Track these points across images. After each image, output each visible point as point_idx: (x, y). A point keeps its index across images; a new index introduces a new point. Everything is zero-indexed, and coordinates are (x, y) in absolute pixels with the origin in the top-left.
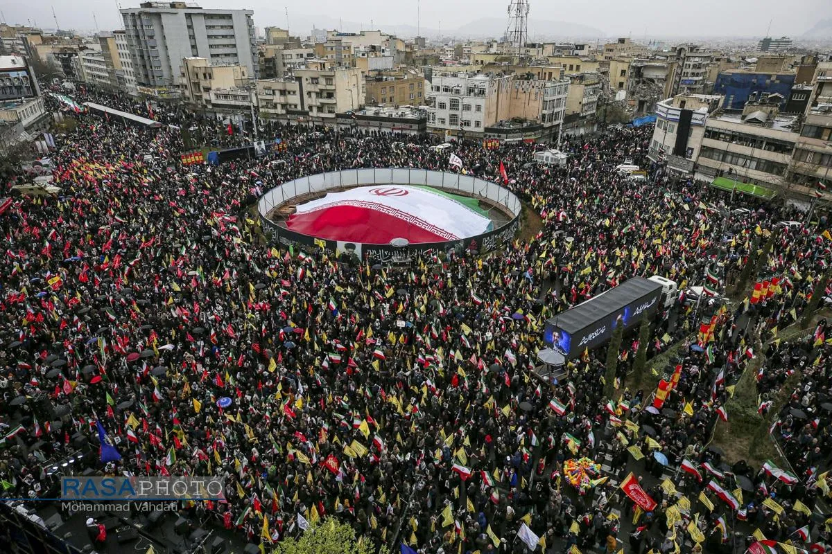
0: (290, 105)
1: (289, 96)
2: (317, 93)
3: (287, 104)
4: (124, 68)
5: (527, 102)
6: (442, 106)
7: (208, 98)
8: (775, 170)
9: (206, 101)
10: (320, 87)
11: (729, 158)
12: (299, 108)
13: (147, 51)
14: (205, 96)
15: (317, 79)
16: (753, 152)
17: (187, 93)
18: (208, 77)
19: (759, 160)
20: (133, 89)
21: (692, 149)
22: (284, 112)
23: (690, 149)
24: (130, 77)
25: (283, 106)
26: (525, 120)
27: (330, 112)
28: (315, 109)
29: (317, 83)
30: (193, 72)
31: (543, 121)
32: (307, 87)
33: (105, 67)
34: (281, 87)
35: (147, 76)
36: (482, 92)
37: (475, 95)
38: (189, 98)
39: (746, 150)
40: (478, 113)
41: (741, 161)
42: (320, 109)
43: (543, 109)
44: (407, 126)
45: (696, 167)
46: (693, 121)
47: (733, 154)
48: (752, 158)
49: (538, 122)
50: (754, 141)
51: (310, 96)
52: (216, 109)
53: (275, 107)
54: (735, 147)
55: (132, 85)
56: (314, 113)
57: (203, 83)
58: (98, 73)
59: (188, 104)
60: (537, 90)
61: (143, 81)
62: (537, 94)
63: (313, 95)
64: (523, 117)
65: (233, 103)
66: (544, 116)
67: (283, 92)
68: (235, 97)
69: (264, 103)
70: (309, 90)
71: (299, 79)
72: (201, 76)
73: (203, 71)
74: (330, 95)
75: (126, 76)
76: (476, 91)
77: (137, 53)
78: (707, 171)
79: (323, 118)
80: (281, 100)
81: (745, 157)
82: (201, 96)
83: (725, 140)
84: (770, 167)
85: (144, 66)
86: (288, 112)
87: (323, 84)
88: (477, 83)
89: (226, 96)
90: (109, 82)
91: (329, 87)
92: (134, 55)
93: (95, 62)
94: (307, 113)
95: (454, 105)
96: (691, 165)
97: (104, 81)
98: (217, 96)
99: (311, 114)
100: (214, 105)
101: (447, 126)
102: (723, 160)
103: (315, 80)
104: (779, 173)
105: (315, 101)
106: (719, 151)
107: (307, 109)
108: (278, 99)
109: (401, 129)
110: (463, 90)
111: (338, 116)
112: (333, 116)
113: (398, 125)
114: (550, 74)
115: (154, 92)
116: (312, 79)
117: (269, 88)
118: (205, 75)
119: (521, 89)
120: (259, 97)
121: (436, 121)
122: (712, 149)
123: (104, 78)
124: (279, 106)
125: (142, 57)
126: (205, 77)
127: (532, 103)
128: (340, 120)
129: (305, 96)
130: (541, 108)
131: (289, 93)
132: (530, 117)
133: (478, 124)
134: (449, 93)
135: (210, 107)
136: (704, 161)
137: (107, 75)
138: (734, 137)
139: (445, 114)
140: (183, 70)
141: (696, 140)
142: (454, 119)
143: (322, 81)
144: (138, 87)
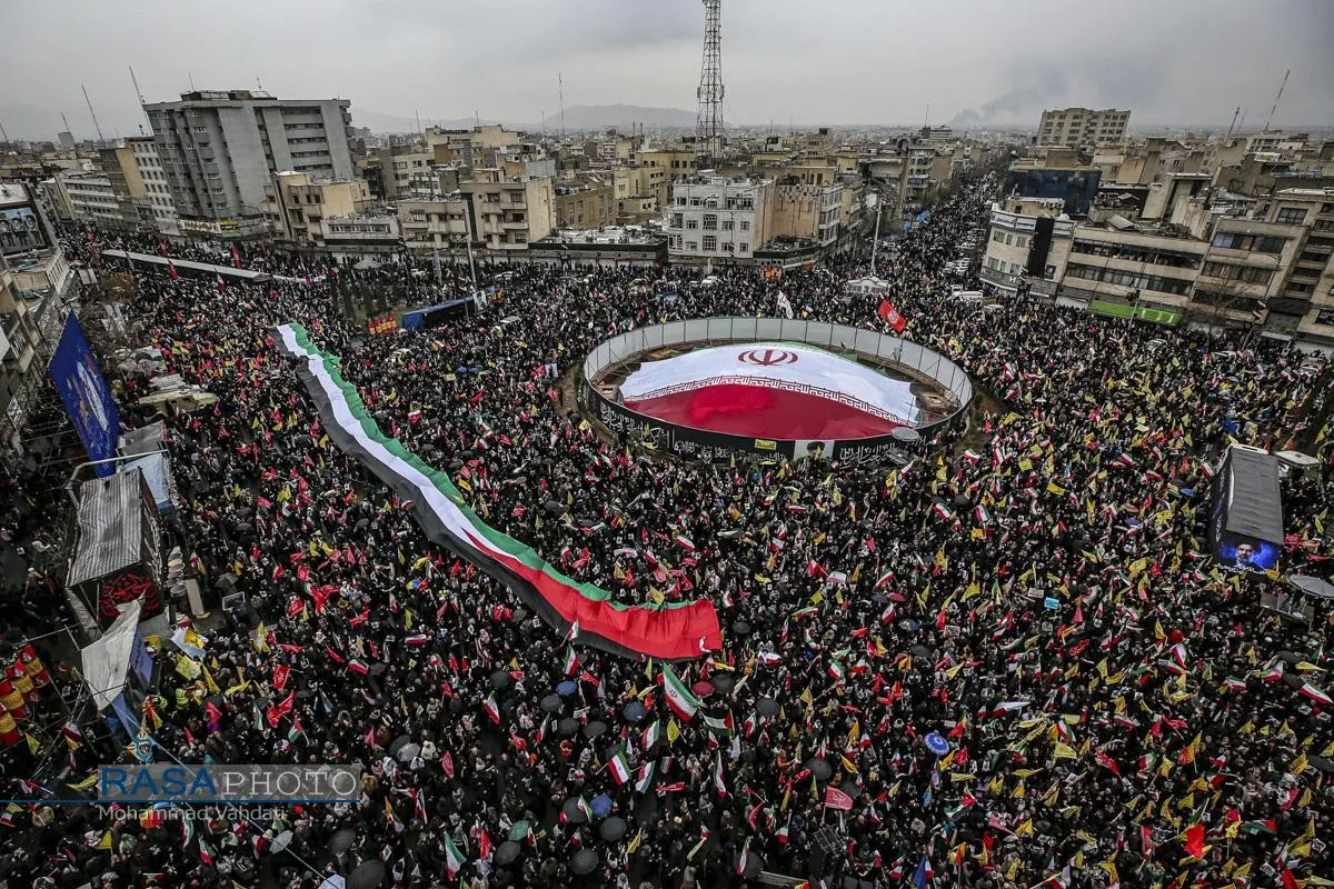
0: (454, 235)
1: (452, 222)
2: (499, 216)
3: (450, 233)
4: (151, 194)
5: (796, 214)
6: (692, 225)
7: (319, 232)
8: (1174, 289)
9: (315, 236)
10: (504, 206)
11: (1108, 276)
12: (469, 238)
13: (199, 166)
14: (312, 229)
15: (497, 194)
16: (1143, 268)
17: (279, 226)
18: (313, 201)
19: (1152, 278)
20: (170, 224)
21: (1054, 268)
22: (446, 245)
23: (1049, 267)
24: (163, 208)
25: (444, 236)
26: (795, 239)
27: (518, 241)
28: (496, 240)
29: (498, 201)
30: (290, 193)
31: (821, 238)
32: (481, 206)
33: (112, 195)
34: (441, 210)
35: (197, 203)
36: (747, 204)
37: (738, 207)
38: (282, 234)
39: (1134, 266)
40: (745, 233)
41: (1126, 279)
42: (504, 238)
43: (820, 223)
44: (639, 255)
45: (1060, 289)
46: (1055, 232)
47: (1114, 272)
48: (1142, 276)
49: (814, 240)
50: (1143, 254)
51: (488, 220)
52: (331, 247)
53: (431, 238)
54: (1117, 263)
55: (170, 219)
56: (496, 244)
57: (308, 210)
58: (96, 204)
59: (283, 242)
60: (811, 198)
61: (190, 212)
62: (810, 203)
63: (493, 219)
64: (791, 235)
65: (360, 236)
66: (821, 232)
67: (443, 217)
68: (364, 228)
69: (412, 235)
70: (486, 211)
71: (468, 196)
72: (303, 200)
73: (306, 191)
74: (519, 217)
75: (155, 207)
76: (739, 202)
77: (177, 171)
78: (1076, 294)
79: (509, 251)
80: (443, 228)
81: (1132, 274)
82: (305, 230)
83: (1102, 254)
84: (1168, 285)
85: (193, 190)
86: (452, 245)
87: (506, 201)
88: (740, 191)
89: (348, 228)
90: (120, 217)
91: (517, 206)
92: (172, 174)
93: (90, 187)
94: (483, 245)
95: (710, 222)
96: (1054, 287)
97: (109, 216)
98: (333, 227)
99: (489, 245)
100: (328, 242)
101: (700, 252)
102: (1101, 279)
103: (493, 197)
104: (1180, 292)
105: (495, 227)
106: (1095, 268)
107: (481, 239)
108: (435, 226)
109: (630, 260)
110: (720, 203)
111: (532, 246)
112: (525, 247)
113: (625, 254)
114: (820, 176)
115: (216, 228)
116: (489, 195)
117: (421, 212)
118: (308, 197)
119: (787, 197)
120: (404, 225)
121: (684, 247)
122: (1084, 267)
123: (109, 211)
124: (438, 238)
125: (188, 175)
126: (309, 200)
127: (804, 216)
128: (535, 252)
129: (479, 222)
130: (817, 220)
131: (452, 217)
132: (801, 235)
133: (744, 247)
134: (700, 207)
135: (321, 244)
136: (1071, 282)
137: (116, 206)
138: (1117, 250)
139: (696, 236)
140: (271, 192)
141: (1059, 255)
142: (710, 243)
143: (506, 198)
144: (182, 222)
